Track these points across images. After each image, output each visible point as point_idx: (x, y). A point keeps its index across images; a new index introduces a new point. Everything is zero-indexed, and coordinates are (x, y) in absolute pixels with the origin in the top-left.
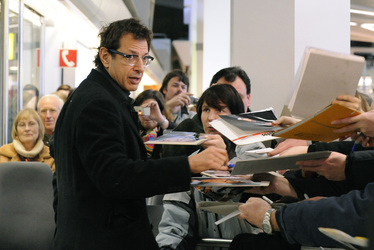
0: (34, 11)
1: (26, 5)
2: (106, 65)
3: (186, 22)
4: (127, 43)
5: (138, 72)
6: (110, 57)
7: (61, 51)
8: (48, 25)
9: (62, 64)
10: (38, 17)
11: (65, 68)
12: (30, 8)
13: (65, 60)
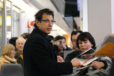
0: (17, 7)
1: (13, 5)
2: (38, 26)
3: (78, 10)
4: (45, 17)
5: (50, 26)
6: (39, 23)
7: (28, 22)
8: (23, 12)
9: (29, 27)
10: (19, 9)
11: (30, 29)
12: (15, 6)
13: (30, 25)
